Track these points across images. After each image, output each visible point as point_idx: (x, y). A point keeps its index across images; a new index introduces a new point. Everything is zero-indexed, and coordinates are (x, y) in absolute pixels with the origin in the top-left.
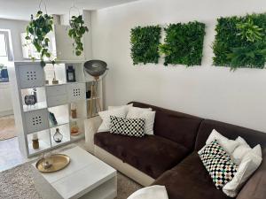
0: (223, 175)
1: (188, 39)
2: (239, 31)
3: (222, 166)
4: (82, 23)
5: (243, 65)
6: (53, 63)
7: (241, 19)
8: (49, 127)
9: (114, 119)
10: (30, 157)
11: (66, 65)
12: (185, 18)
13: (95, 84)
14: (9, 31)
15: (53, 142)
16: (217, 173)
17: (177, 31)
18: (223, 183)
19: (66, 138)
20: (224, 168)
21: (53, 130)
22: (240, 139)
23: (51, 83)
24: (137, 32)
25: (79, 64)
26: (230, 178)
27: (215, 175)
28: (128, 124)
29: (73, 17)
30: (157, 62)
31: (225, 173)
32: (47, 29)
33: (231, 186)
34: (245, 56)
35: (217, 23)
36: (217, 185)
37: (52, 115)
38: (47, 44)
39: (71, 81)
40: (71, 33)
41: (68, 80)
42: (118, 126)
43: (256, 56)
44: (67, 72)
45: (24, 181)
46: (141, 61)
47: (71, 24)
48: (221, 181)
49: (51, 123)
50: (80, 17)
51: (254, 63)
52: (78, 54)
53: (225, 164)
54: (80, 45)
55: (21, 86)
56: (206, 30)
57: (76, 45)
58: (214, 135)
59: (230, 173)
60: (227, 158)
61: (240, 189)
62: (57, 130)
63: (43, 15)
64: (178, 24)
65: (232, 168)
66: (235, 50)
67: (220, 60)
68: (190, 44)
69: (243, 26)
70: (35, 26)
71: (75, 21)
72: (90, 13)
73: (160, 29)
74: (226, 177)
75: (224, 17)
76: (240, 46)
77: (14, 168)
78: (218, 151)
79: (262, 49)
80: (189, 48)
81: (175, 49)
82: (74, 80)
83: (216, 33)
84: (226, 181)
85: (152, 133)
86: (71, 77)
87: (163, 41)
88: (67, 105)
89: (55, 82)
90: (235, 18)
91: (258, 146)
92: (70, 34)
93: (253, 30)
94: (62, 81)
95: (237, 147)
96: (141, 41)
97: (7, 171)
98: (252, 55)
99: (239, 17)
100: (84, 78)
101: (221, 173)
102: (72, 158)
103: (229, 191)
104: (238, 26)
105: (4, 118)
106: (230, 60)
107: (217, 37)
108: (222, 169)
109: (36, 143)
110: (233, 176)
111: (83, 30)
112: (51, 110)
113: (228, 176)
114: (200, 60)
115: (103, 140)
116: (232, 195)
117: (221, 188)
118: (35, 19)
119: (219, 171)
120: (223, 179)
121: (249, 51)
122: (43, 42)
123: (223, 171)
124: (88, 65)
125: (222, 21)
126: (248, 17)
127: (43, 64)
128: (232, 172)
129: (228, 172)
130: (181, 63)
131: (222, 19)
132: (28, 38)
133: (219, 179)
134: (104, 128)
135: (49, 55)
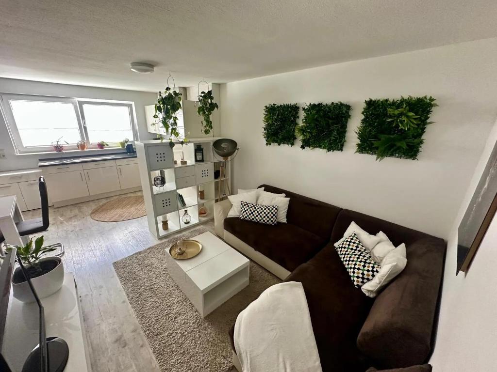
0: (363, 274)
1: (330, 121)
2: (390, 117)
3: (362, 264)
4: (212, 98)
5: (392, 155)
6: (182, 143)
7: (394, 103)
8: (178, 209)
9: (244, 204)
10: (160, 238)
11: (195, 144)
12: (327, 97)
13: (224, 164)
14: (133, 103)
15: (182, 223)
16: (356, 271)
17: (318, 112)
18: (363, 283)
19: (194, 219)
20: (364, 266)
21: (182, 212)
22: (381, 235)
23: (179, 164)
24: (271, 110)
25: (207, 144)
26: (371, 277)
27: (354, 272)
28: (260, 211)
29: (203, 93)
30: (292, 144)
31: (365, 272)
32: (175, 107)
33: (371, 287)
34: (395, 145)
35: (365, 105)
36: (355, 283)
37: (181, 196)
38: (175, 123)
39: (199, 161)
40: (201, 110)
41: (196, 161)
42: (249, 212)
43: (408, 145)
44: (196, 151)
45: (156, 263)
46: (275, 141)
47: (200, 101)
48: (360, 280)
49: (179, 204)
50: (210, 92)
51: (404, 154)
52: (207, 132)
53: (365, 262)
54: (209, 123)
55: (151, 169)
56: (351, 113)
57: (205, 123)
58: (353, 228)
59: (371, 273)
60: (368, 256)
61: (381, 290)
62: (186, 211)
63: (171, 92)
64: (319, 104)
65: (373, 267)
66: (383, 137)
67: (365, 147)
68: (332, 128)
69: (396, 112)
70: (164, 103)
71: (204, 97)
72: (219, 86)
73: (298, 108)
74: (365, 277)
75: (373, 99)
76: (390, 133)
77: (146, 250)
78: (357, 247)
79: (415, 138)
80: (331, 132)
81: (314, 132)
82: (202, 161)
83: (363, 117)
84: (365, 281)
85: (285, 221)
86: (199, 157)
87: (301, 123)
88: (196, 187)
89: (184, 163)
90: (387, 100)
91: (403, 245)
92: (199, 112)
93: (408, 117)
94: (191, 161)
95: (378, 243)
96: (276, 120)
97: (140, 253)
98: (404, 145)
99: (391, 100)
100: (213, 158)
101: (361, 272)
102: (204, 245)
103: (369, 291)
104: (390, 111)
105: (132, 195)
106: (377, 148)
107: (364, 121)
108: (361, 268)
109: (165, 224)
110: (373, 276)
111: (213, 106)
112: (180, 192)
113: (368, 275)
114: (342, 146)
115: (234, 226)
116: (372, 296)
117: (360, 287)
118: (164, 96)
119: (359, 269)
120: (363, 278)
121: (400, 140)
122: (172, 121)
123: (363, 270)
124: (217, 144)
125: (370, 104)
126: (403, 101)
127: (172, 144)
128: (373, 271)
129: (368, 271)
130: (320, 147)
131: (371, 100)
132: (155, 116)
133: (358, 277)
134: (233, 213)
135: (177, 134)
